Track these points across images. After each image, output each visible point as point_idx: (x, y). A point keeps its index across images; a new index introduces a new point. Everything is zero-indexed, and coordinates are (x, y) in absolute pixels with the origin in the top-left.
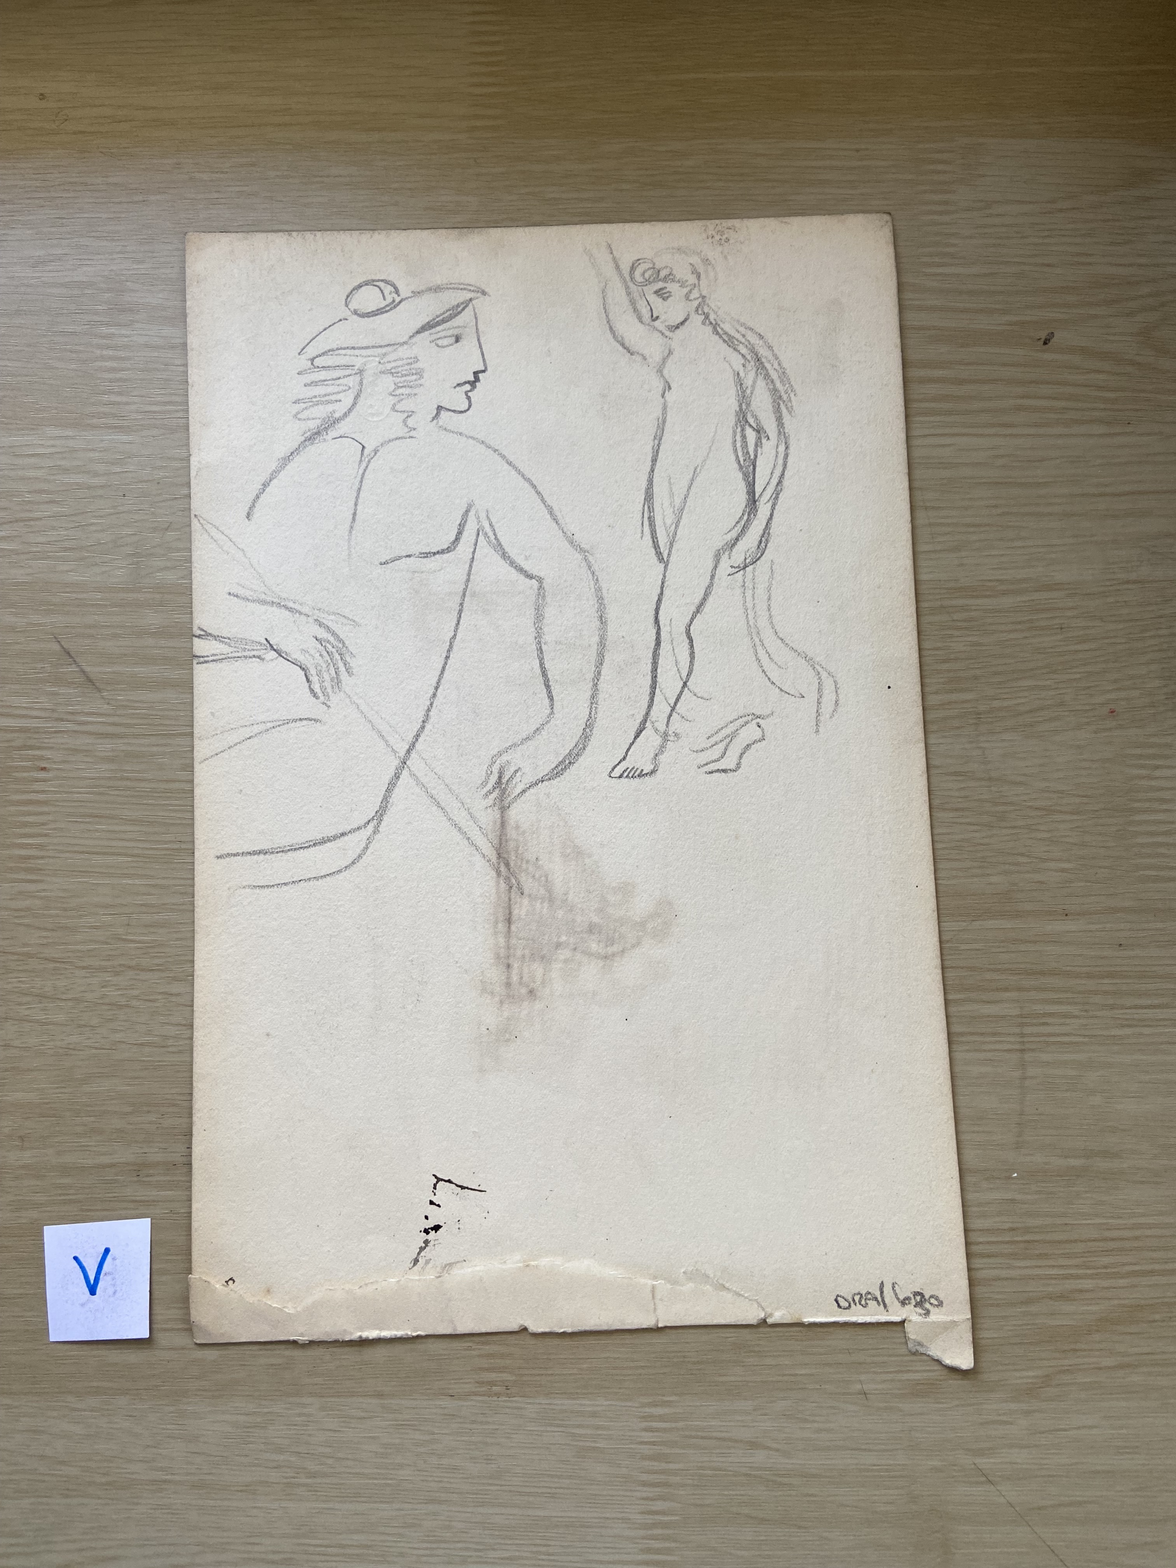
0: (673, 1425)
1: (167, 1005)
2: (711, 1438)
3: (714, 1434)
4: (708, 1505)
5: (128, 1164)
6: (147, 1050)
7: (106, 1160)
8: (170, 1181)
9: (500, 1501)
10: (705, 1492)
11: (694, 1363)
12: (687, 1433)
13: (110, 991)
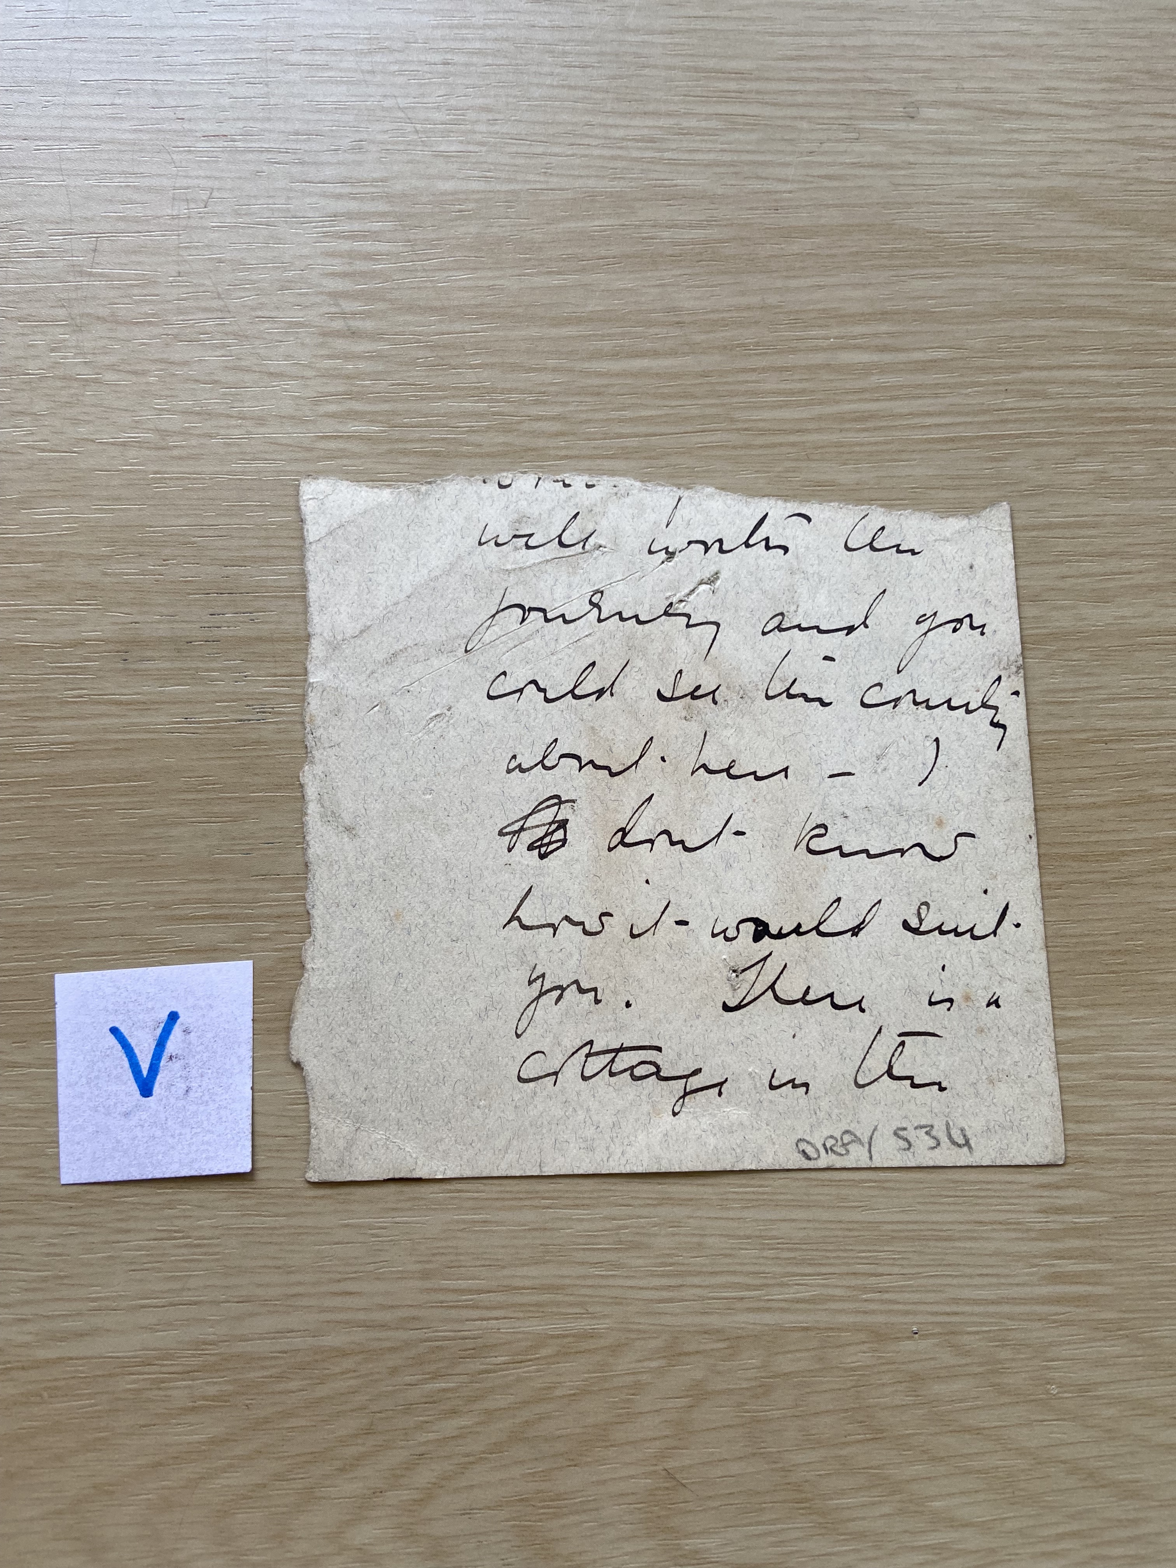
0: (1084, 1058)
1: (168, 380)
2: (1151, 1078)
3: (1156, 1071)
4: (1156, 1194)
5: (106, 641)
6: (132, 453)
7: (64, 634)
8: (181, 669)
9: (789, 1197)
10: (1150, 1171)
11: (1113, 953)
12: (1109, 1071)
13: (65, 358)
